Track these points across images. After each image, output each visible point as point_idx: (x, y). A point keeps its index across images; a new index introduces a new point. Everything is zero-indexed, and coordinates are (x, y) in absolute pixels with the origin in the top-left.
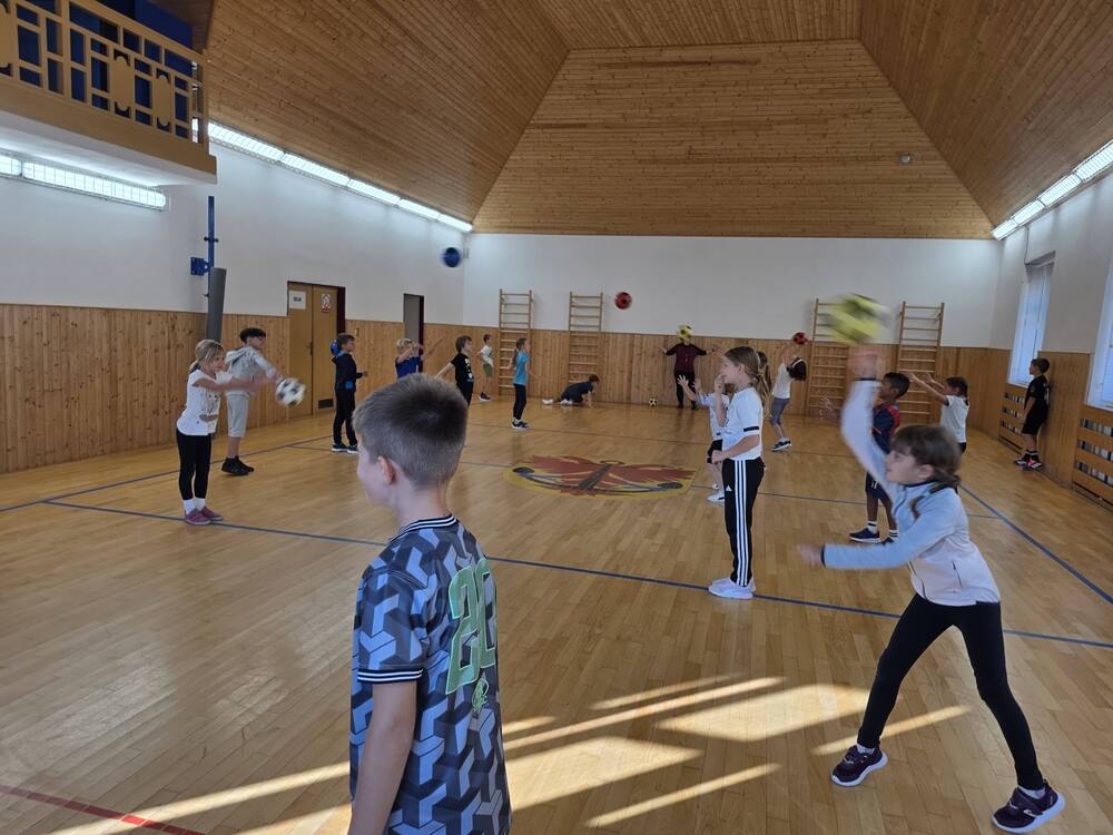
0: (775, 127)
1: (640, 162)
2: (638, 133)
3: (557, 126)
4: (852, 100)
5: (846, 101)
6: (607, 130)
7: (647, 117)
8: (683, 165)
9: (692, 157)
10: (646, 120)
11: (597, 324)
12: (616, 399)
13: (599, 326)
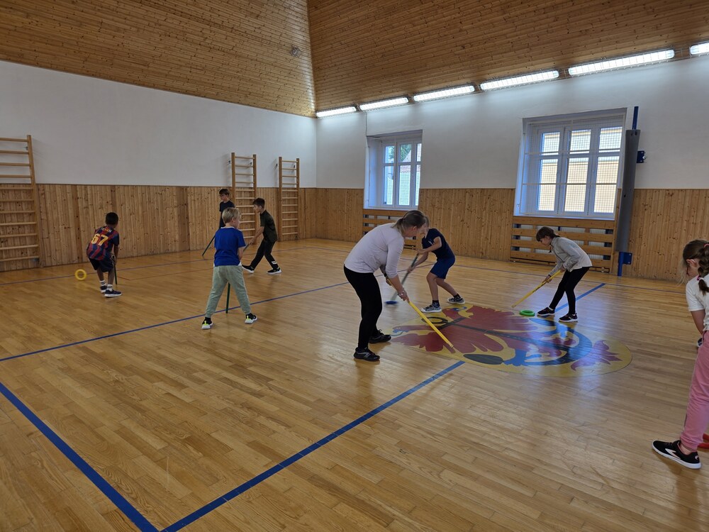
11: (28, 173)
12: (65, 261)
13: (32, 177)
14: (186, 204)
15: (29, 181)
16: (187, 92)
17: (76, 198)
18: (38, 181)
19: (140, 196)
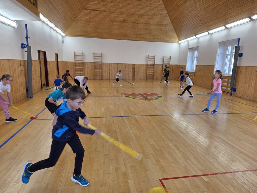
0: (143, 16)
1: (112, 21)
2: (112, 14)
3: (92, 10)
4: (159, 12)
5: (157, 12)
6: (105, 12)
7: (115, 10)
8: (122, 23)
9: (124, 21)
10: (115, 11)
11: (101, 61)
12: (107, 79)
13: (102, 61)
14: (135, 68)
15: (101, 62)
16: (137, 40)
17: (110, 66)
18: (103, 62)
19: (123, 66)
